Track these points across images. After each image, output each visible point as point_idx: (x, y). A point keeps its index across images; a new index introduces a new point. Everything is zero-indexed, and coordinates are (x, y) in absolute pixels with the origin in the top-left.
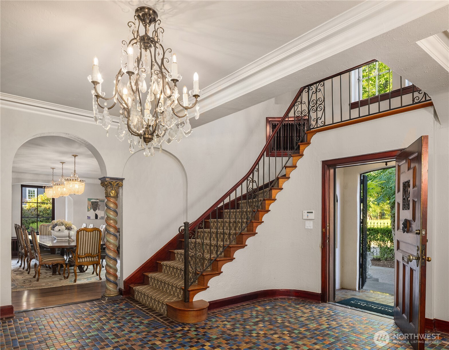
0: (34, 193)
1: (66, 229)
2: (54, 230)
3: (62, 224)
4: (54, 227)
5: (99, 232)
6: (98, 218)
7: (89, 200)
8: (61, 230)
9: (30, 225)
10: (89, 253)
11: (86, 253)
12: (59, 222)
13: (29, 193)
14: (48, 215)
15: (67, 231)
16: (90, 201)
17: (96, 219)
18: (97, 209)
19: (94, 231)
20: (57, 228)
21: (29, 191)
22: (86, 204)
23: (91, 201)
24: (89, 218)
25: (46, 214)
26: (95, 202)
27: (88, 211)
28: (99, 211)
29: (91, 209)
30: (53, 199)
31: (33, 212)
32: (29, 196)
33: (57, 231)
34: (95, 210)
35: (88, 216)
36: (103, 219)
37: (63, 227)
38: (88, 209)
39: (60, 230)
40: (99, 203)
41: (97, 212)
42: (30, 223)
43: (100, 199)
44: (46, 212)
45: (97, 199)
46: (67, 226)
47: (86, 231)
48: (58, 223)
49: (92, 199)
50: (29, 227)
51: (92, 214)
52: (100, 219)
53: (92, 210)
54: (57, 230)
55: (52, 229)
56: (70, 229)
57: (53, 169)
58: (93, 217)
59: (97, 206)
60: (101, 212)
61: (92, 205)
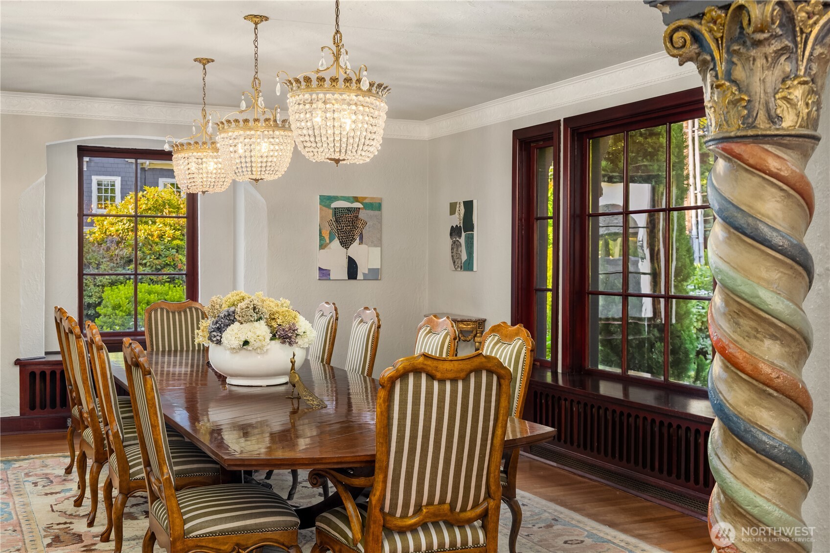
0: (113, 191)
1: (274, 337)
2: (219, 342)
3: (256, 313)
4: (220, 330)
5: (495, 378)
6: (360, 276)
7: (326, 200)
8: (251, 340)
9: (103, 292)
10: (442, 501)
11: (425, 502)
12: (243, 305)
13: (99, 190)
14: (158, 258)
15: (276, 345)
16: (329, 206)
17: (349, 278)
18: (353, 240)
19: (472, 376)
20: (233, 334)
21: (99, 185)
22: (315, 219)
23: (335, 205)
24: (324, 274)
25: (150, 254)
26: (349, 210)
27: (322, 246)
28: (363, 246)
29: (331, 241)
30: (192, 199)
31: (112, 248)
32: (99, 198)
33: (233, 350)
34: (346, 243)
35: (320, 269)
36: (377, 279)
37: (261, 330)
38: (320, 240)
39: (246, 343)
40: (362, 215)
41: (357, 250)
42: (103, 286)
43: (365, 198)
44: (151, 250)
45: (356, 199)
46: (279, 321)
47: (431, 377)
48: (238, 310)
49: (336, 198)
50: (100, 297)
51: (335, 256)
52: (366, 278)
53: (336, 243)
54: (237, 343)
55: (210, 339)
56: (290, 338)
57: (205, 62)
58: (340, 271)
59: (354, 227)
60: (370, 248)
61: (336, 221)
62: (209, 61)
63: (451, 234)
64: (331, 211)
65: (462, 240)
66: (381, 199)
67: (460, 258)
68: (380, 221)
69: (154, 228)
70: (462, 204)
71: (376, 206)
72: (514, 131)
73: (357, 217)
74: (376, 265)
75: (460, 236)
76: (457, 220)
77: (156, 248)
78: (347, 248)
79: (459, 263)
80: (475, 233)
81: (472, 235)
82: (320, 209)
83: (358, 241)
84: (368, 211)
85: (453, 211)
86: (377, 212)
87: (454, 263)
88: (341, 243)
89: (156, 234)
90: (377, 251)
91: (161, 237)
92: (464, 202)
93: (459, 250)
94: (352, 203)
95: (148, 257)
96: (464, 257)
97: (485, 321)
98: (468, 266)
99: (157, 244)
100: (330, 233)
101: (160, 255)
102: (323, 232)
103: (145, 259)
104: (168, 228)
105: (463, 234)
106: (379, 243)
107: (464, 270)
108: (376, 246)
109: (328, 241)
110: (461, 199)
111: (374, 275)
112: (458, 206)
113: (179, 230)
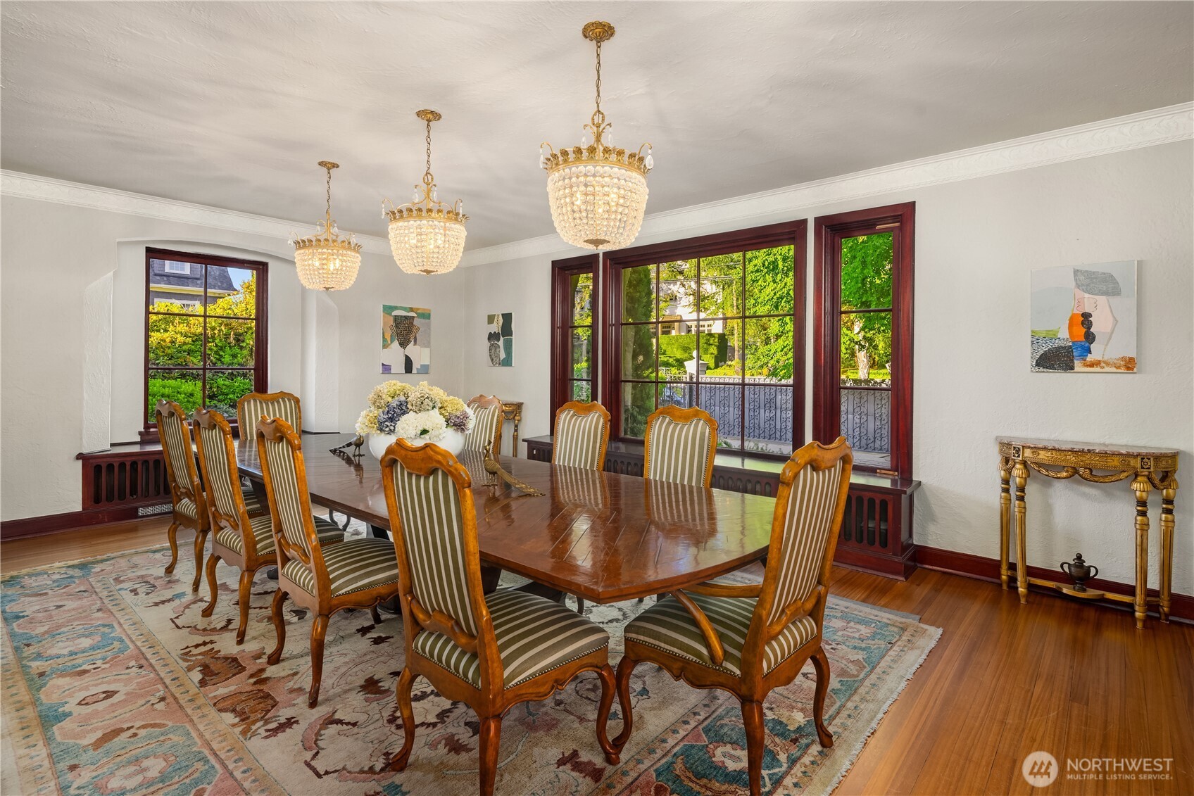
4: (392, 419)
6: (414, 371)
7: (388, 309)
14: (170, 359)
15: (449, 432)
16: (390, 314)
17: (406, 372)
18: (410, 342)
22: (379, 324)
23: (396, 313)
24: (386, 369)
25: (163, 356)
26: (406, 317)
27: (385, 346)
28: (417, 347)
29: (392, 342)
34: (404, 344)
35: (383, 364)
36: (427, 373)
38: (383, 341)
39: (425, 432)
40: (416, 322)
41: (412, 350)
43: (418, 309)
44: (163, 352)
45: (411, 310)
49: (396, 308)
51: (395, 355)
52: (419, 372)
53: (396, 343)
54: (415, 432)
55: (380, 429)
57: (330, 166)
58: (399, 366)
59: (411, 332)
60: (422, 349)
61: (396, 326)
62: (335, 166)
63: (489, 339)
64: (392, 318)
65: (501, 343)
66: (430, 311)
67: (498, 356)
68: (429, 326)
69: (167, 335)
70: (501, 316)
71: (426, 316)
72: (552, 262)
73: (412, 324)
74: (427, 362)
75: (498, 340)
76: (496, 327)
77: (169, 351)
78: (404, 348)
79: (498, 360)
80: (513, 337)
81: (511, 339)
82: (384, 316)
83: (413, 342)
84: (420, 319)
85: (491, 319)
86: (427, 321)
87: (492, 360)
88: (400, 344)
89: (168, 340)
90: (426, 351)
91: (173, 342)
92: (502, 314)
93: (498, 350)
94: (408, 312)
95: (161, 358)
96: (503, 355)
97: (522, 404)
98: (507, 362)
99: (169, 348)
100: (391, 336)
101: (172, 357)
102: (386, 335)
103: (158, 360)
104: (179, 336)
105: (502, 339)
106: (427, 345)
107: (502, 366)
108: (426, 347)
109: (389, 342)
110: (499, 311)
111: (425, 370)
112: (496, 317)
113: (190, 337)
